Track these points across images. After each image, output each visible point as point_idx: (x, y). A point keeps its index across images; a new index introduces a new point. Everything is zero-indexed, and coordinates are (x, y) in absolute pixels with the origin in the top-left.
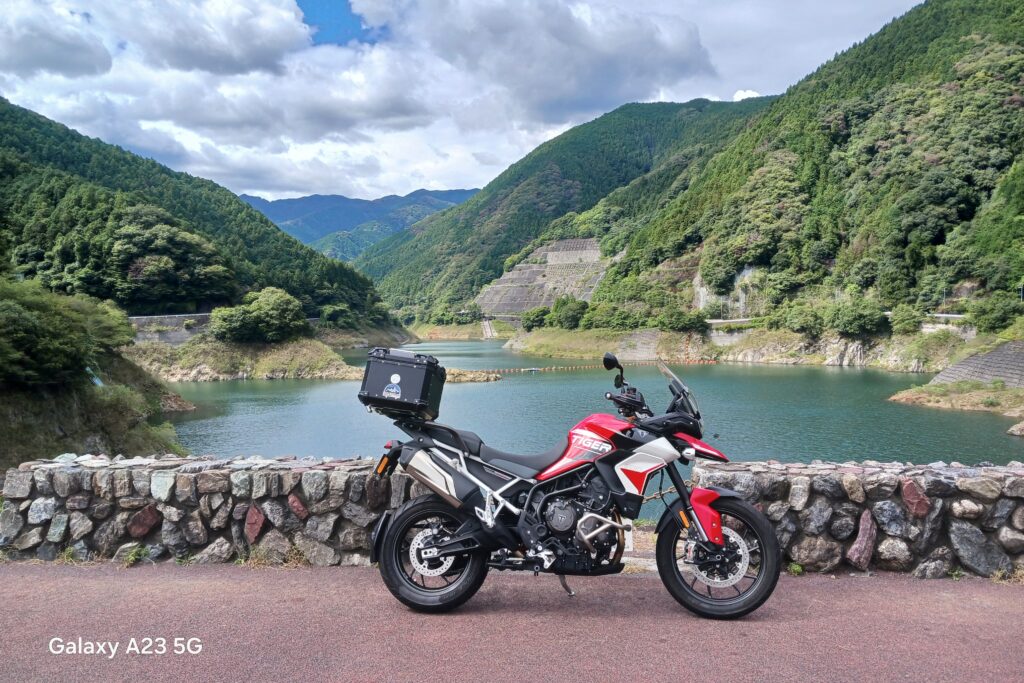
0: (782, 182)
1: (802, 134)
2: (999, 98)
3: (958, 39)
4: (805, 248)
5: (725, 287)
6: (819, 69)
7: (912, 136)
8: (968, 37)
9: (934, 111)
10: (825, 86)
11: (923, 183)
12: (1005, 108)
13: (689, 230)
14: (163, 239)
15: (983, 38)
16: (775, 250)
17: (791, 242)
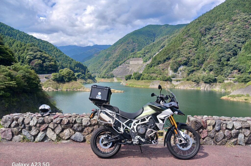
0: (190, 45)
1: (195, 34)
2: (243, 26)
3: (233, 11)
4: (196, 61)
5: (176, 70)
6: (198, 17)
7: (222, 35)
8: (235, 11)
9: (227, 29)
10: (200, 22)
11: (225, 46)
12: (244, 28)
13: (167, 56)
14: (39, 55)
15: (239, 11)
16: (188, 62)
17: (192, 60)
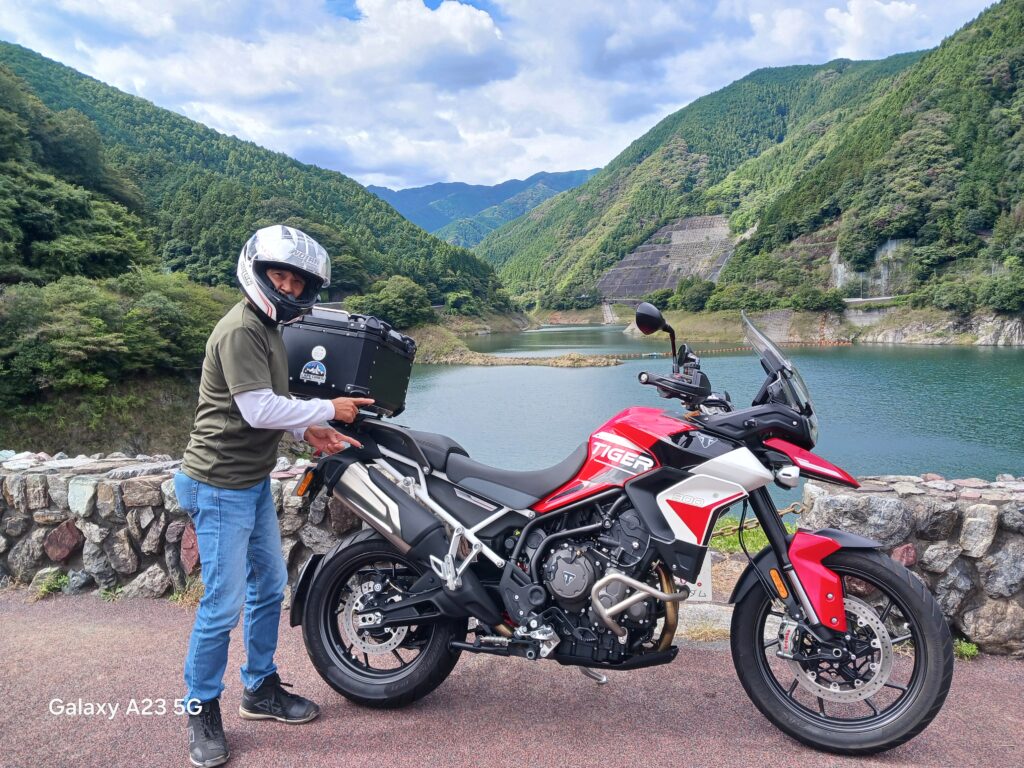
0: (933, 146)
1: (957, 91)
4: (957, 218)
5: (864, 263)
6: (980, 15)
10: (988, 33)
13: (826, 203)
16: (923, 222)
17: (941, 211)
